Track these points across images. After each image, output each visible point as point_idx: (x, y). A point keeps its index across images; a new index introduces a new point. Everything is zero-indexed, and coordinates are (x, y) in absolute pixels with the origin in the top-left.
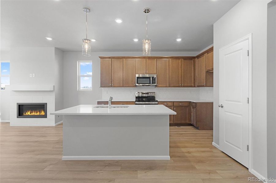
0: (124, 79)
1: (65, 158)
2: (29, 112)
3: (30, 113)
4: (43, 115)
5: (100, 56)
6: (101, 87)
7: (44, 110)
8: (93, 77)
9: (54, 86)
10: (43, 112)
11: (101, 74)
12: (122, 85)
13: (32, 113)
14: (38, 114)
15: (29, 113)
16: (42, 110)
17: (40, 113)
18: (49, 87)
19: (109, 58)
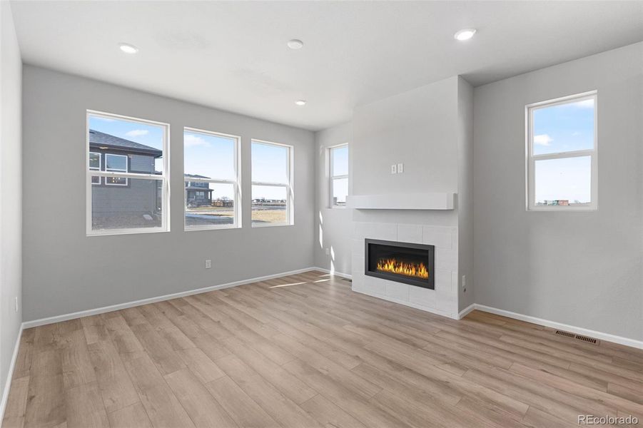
2: (392, 263)
3: (395, 267)
7: (426, 265)
9: (455, 196)
10: (423, 270)
13: (399, 267)
14: (412, 272)
15: (390, 267)
16: (422, 265)
17: (417, 270)
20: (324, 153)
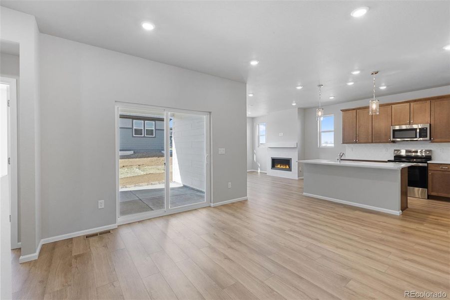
0: (373, 133)
1: (305, 194)
4: (287, 169)
5: (342, 109)
6: (343, 143)
8: (335, 132)
9: (297, 144)
10: (288, 166)
11: (344, 129)
12: (370, 141)
13: (281, 166)
14: (285, 167)
15: (279, 166)
18: (293, 144)
19: (354, 109)
20: (256, 126)
